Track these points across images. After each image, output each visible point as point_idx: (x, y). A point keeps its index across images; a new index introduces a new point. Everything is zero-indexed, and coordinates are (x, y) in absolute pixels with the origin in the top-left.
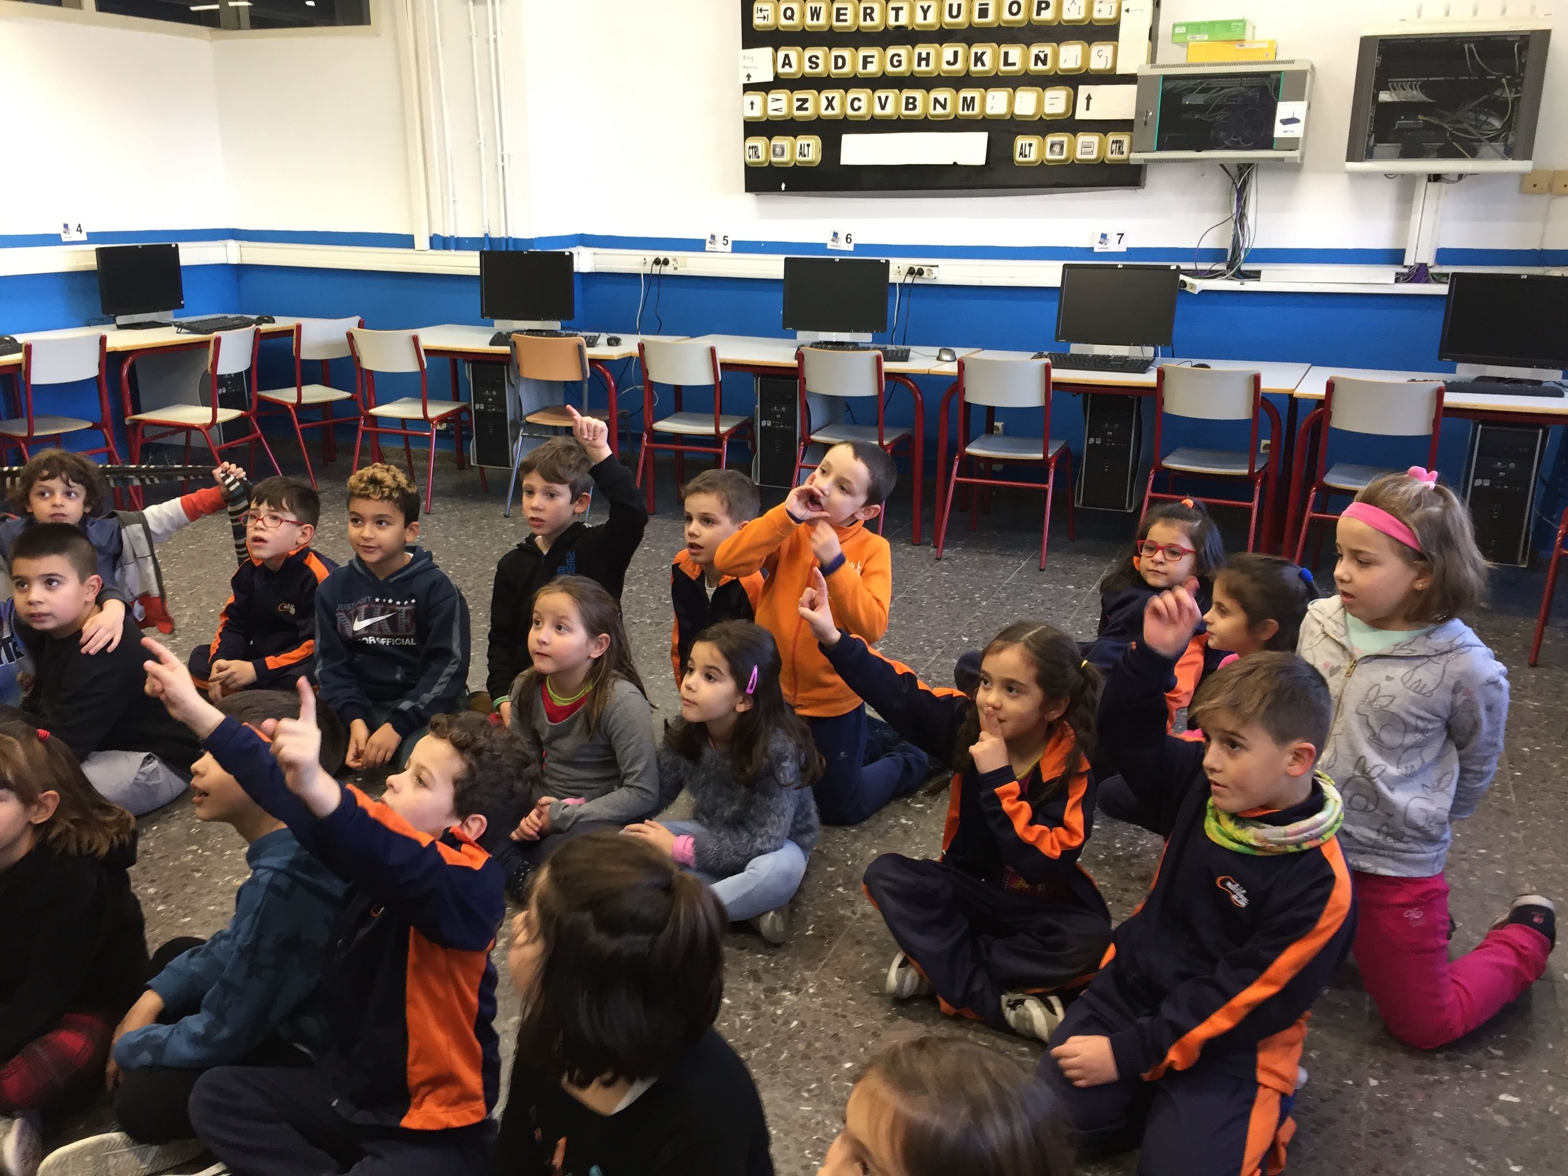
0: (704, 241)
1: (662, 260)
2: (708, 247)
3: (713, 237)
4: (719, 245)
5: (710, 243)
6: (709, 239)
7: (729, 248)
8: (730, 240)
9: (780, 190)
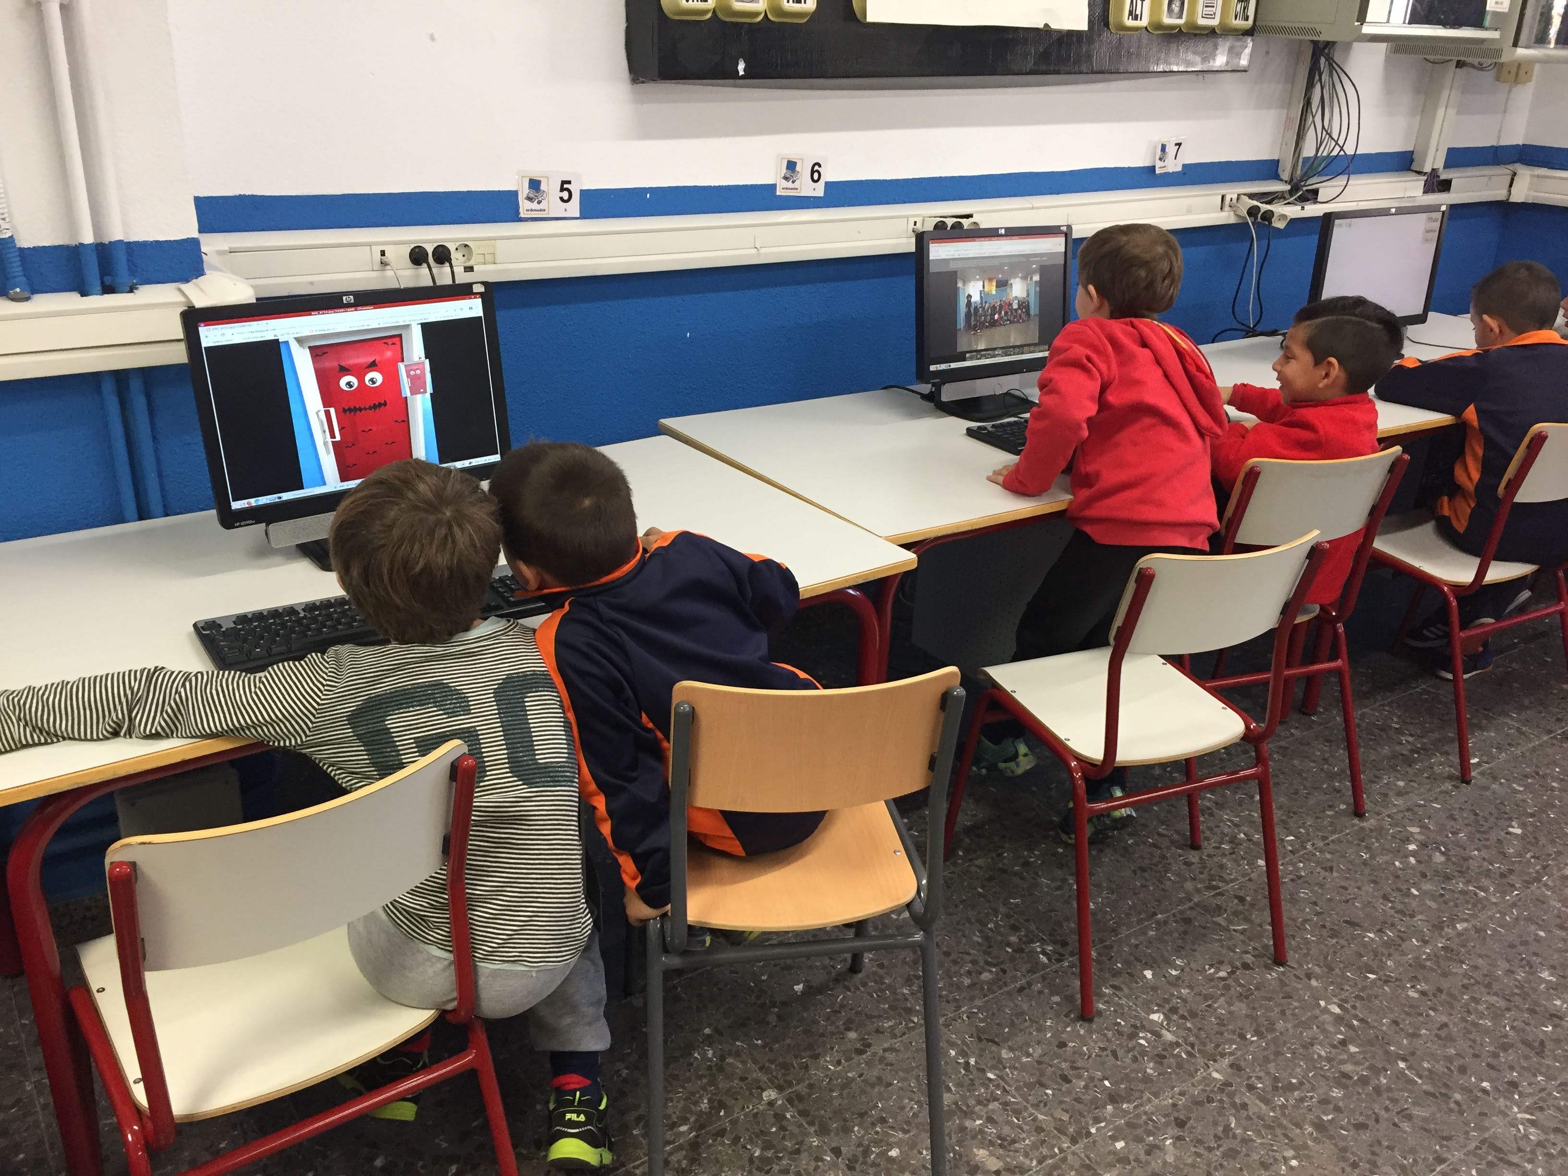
0: (515, 194)
1: (430, 249)
2: (525, 207)
3: (535, 185)
4: (552, 203)
5: (529, 199)
6: (524, 191)
7: (575, 207)
8: (575, 189)
9: (734, 75)
